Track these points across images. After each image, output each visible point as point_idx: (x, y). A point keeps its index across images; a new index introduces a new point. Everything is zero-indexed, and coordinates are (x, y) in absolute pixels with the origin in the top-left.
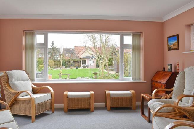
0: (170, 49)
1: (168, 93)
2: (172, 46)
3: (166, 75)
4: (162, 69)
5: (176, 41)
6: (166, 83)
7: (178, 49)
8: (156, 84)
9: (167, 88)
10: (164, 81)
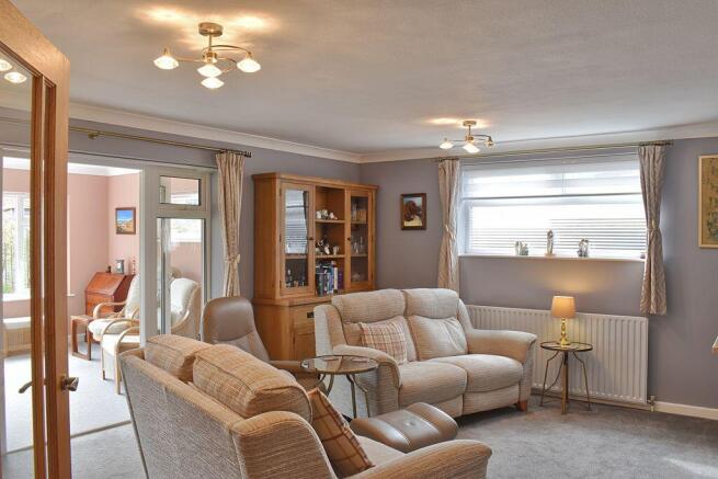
0: (119, 231)
1: (118, 309)
2: (125, 228)
3: (114, 280)
4: (106, 269)
5: (132, 219)
6: (115, 294)
7: (134, 233)
8: (96, 298)
9: (116, 300)
10: (111, 291)
